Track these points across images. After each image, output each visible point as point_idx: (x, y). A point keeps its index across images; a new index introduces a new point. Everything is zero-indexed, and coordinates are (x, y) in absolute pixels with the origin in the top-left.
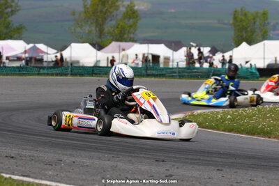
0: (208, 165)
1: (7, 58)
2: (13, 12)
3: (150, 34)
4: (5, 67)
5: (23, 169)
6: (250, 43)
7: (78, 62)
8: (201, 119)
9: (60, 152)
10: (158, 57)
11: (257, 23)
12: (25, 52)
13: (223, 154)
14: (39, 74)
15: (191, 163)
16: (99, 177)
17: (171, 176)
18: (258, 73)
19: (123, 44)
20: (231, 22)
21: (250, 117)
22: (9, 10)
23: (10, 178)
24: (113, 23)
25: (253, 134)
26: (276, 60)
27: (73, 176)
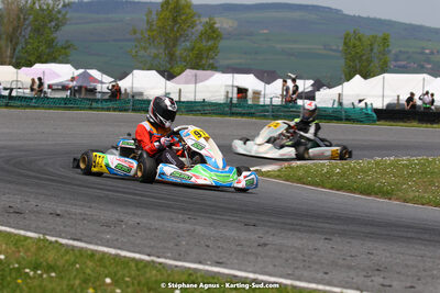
0: (312, 232)
1: (50, 87)
2: (57, 27)
3: (235, 61)
4: (48, 98)
5: (73, 230)
6: (366, 76)
7: (141, 94)
8: (301, 173)
9: (119, 210)
10: (246, 90)
11: (375, 51)
12: (73, 79)
13: (331, 218)
14: (91, 109)
15: (291, 230)
16: (172, 244)
17: (265, 245)
18: (375, 115)
19: (200, 73)
20: (341, 48)
21: (365, 172)
22: (53, 24)
23: (56, 242)
24: (188, 44)
25: (369, 194)
26: (398, 99)
27: (137, 242)
